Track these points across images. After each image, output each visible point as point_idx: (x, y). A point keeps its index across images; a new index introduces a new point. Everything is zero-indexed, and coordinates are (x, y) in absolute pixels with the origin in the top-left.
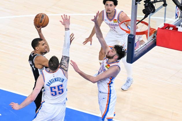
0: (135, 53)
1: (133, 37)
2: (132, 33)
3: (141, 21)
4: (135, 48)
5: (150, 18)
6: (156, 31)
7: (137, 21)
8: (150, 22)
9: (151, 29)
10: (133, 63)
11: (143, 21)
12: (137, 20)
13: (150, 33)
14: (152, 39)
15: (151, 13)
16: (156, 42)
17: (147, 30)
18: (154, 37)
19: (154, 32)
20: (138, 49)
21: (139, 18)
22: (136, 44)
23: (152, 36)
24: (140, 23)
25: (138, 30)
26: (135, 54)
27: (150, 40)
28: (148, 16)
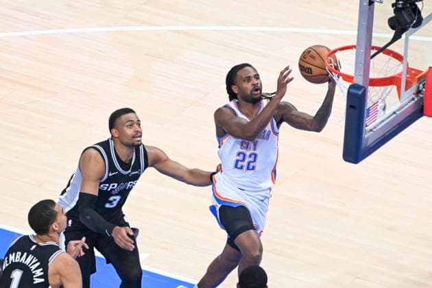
0: (366, 136)
1: (360, 92)
2: (359, 81)
3: (383, 50)
4: (367, 121)
5: (407, 39)
6: (425, 75)
7: (373, 48)
8: (409, 51)
9: (409, 70)
10: (361, 163)
11: (389, 48)
12: (373, 44)
13: (407, 82)
14: (413, 99)
15: (411, 29)
16: (423, 106)
17: (400, 74)
18: (419, 92)
19: (419, 79)
20: (373, 125)
21: (377, 38)
22: (369, 110)
23: (413, 89)
24: (381, 54)
25: (372, 75)
26: (368, 139)
27: (408, 100)
28: (404, 36)
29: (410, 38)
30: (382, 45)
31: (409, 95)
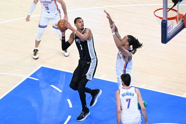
0: (168, 35)
1: (165, 22)
2: (165, 19)
3: (171, 9)
4: (168, 31)
5: (178, 5)
6: (184, 16)
7: (168, 9)
8: (179, 9)
9: (179, 14)
10: (167, 43)
11: (173, 8)
12: (168, 7)
13: (179, 18)
14: (181, 23)
15: (179, 2)
16: (184, 25)
17: (177, 16)
18: (183, 21)
19: (182, 17)
20: (170, 32)
21: (169, 6)
22: (168, 27)
23: (181, 20)
24: (171, 10)
25: (168, 17)
26: (168, 36)
27: (180, 24)
28: (177, 4)
29: (179, 5)
30: (171, 8)
31: (180, 22)
